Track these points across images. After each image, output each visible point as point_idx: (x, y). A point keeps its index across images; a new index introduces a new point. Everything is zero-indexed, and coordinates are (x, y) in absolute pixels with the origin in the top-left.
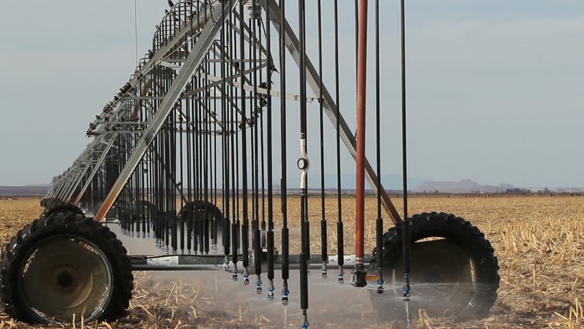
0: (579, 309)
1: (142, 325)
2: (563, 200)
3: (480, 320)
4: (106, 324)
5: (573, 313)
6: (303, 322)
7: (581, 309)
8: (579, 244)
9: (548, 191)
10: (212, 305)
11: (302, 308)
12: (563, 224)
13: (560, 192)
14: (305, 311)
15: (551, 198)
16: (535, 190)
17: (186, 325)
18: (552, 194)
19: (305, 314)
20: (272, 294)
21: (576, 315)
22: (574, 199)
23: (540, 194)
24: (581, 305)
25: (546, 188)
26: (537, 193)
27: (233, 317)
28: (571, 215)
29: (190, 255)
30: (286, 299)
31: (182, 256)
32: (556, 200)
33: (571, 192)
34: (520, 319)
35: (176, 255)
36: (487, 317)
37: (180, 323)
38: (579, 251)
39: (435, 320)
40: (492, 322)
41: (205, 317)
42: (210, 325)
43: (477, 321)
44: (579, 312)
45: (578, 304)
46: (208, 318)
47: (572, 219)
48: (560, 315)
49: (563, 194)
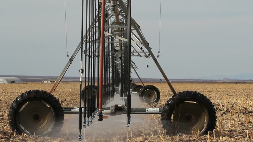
11: (79, 129)
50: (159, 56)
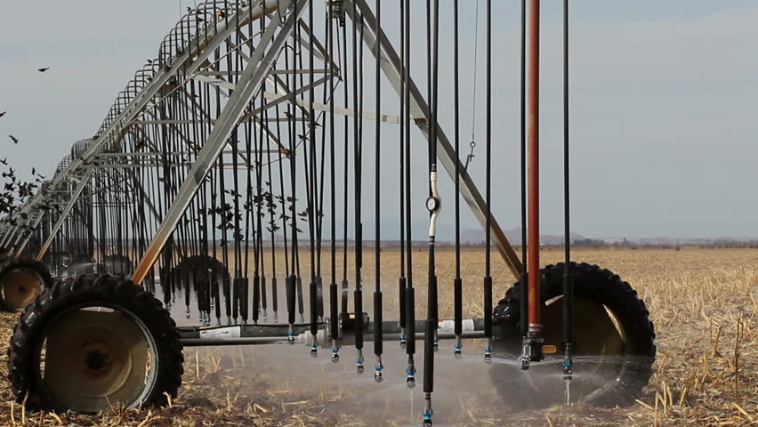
0: (668, 396)
1: (101, 417)
2: (647, 254)
3: (539, 410)
4: (54, 415)
5: (659, 401)
6: (425, 409)
7: (670, 395)
8: (667, 311)
9: (628, 242)
10: (191, 391)
11: (425, 391)
12: (647, 286)
13: (644, 243)
14: (429, 395)
15: (633, 251)
16: (611, 241)
17: (159, 417)
18: (634, 247)
19: (428, 398)
20: (380, 374)
21: (664, 403)
22: (661, 253)
23: (617, 246)
24: (671, 390)
25: (625, 239)
26: (612, 245)
27: (220, 407)
28: (657, 274)
29: (256, 325)
30: (412, 379)
31: (244, 327)
32: (638, 255)
33: (656, 243)
34: (591, 409)
35: (236, 325)
36: (548, 407)
37: (150, 414)
38: (667, 320)
39: (481, 410)
40: (555, 413)
41: (183, 406)
42: (189, 416)
43: (535, 412)
44: (668, 400)
45: (666, 388)
46: (186, 408)
47: (658, 279)
48: (642, 403)
49: (647, 247)
50: (471, 156)
